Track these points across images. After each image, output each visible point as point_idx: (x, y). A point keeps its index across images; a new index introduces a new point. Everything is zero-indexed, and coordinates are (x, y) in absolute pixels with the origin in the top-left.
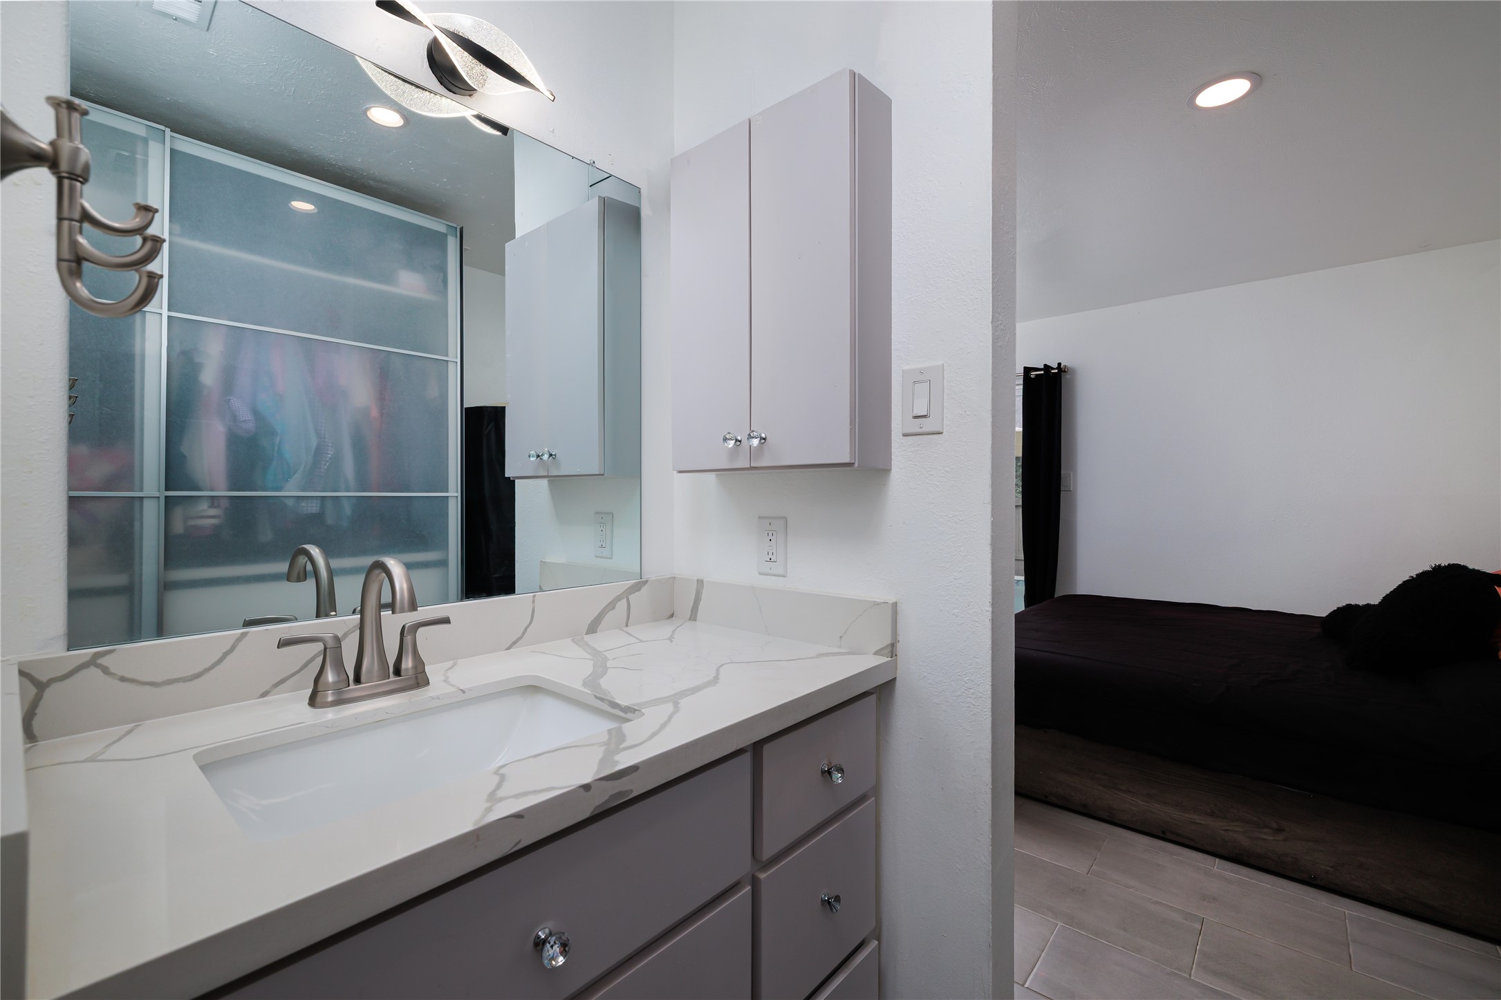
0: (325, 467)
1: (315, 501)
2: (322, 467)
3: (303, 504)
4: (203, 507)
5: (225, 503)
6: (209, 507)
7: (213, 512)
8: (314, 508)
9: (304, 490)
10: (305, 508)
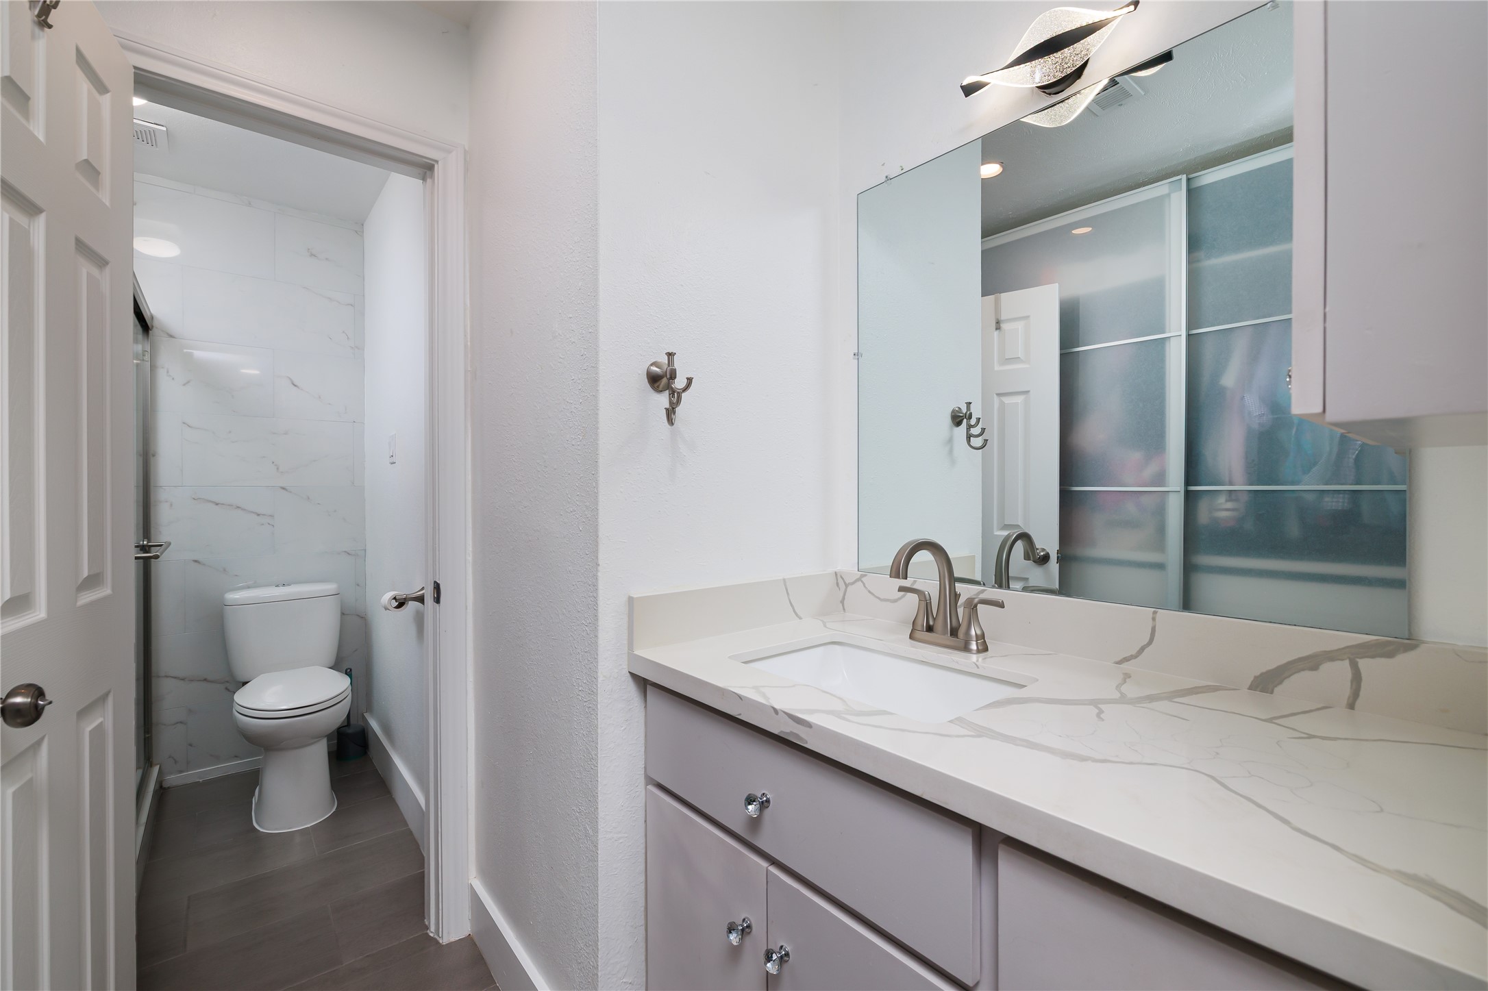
0: (1354, 457)
1: (1341, 496)
2: (1350, 456)
3: (1327, 499)
4: (1221, 500)
5: (1245, 498)
6: (1227, 501)
7: (1229, 505)
8: (1340, 504)
9: (1326, 484)
10: (1330, 504)
